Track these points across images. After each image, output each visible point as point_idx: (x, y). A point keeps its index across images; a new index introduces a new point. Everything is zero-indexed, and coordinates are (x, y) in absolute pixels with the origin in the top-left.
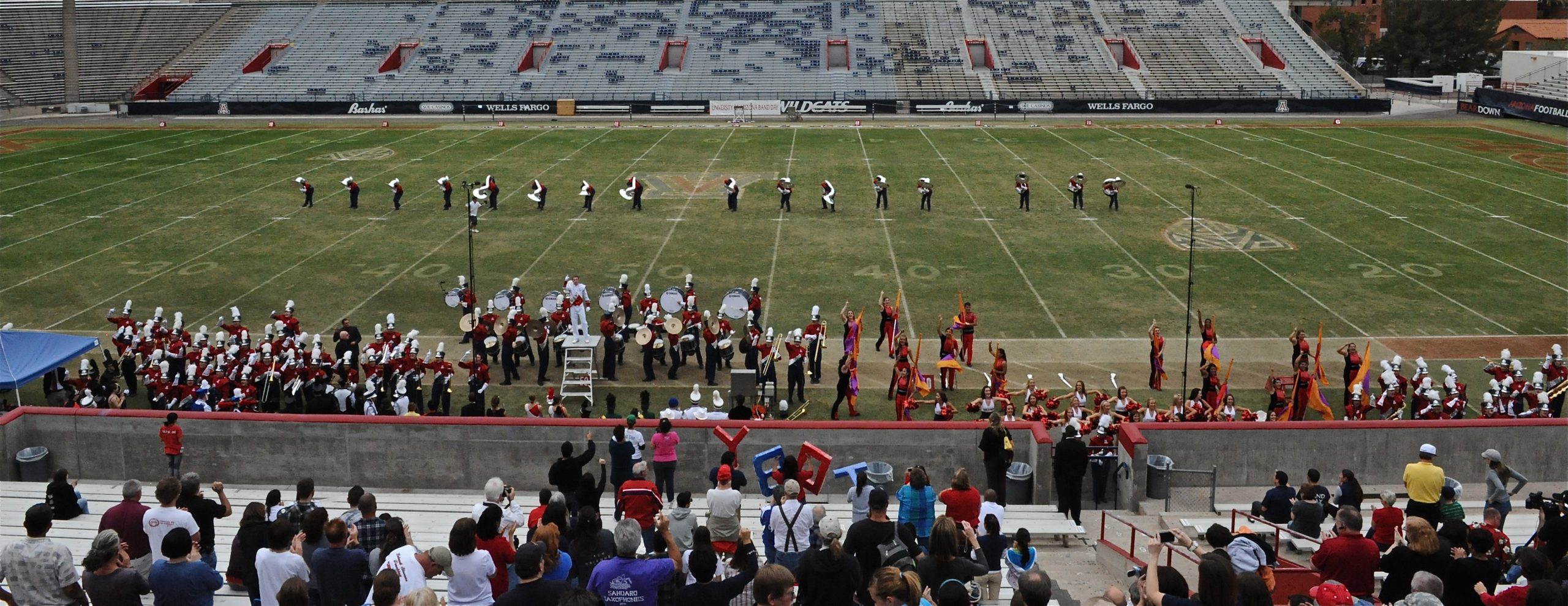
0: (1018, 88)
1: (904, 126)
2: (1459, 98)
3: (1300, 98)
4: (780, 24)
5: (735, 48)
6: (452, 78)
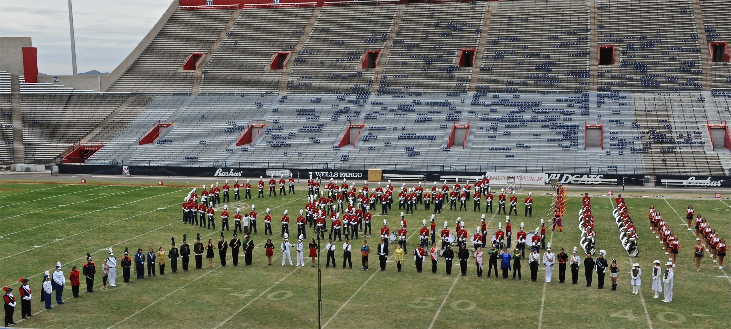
1: (650, 196)
4: (546, 111)
5: (508, 130)
6: (290, 151)
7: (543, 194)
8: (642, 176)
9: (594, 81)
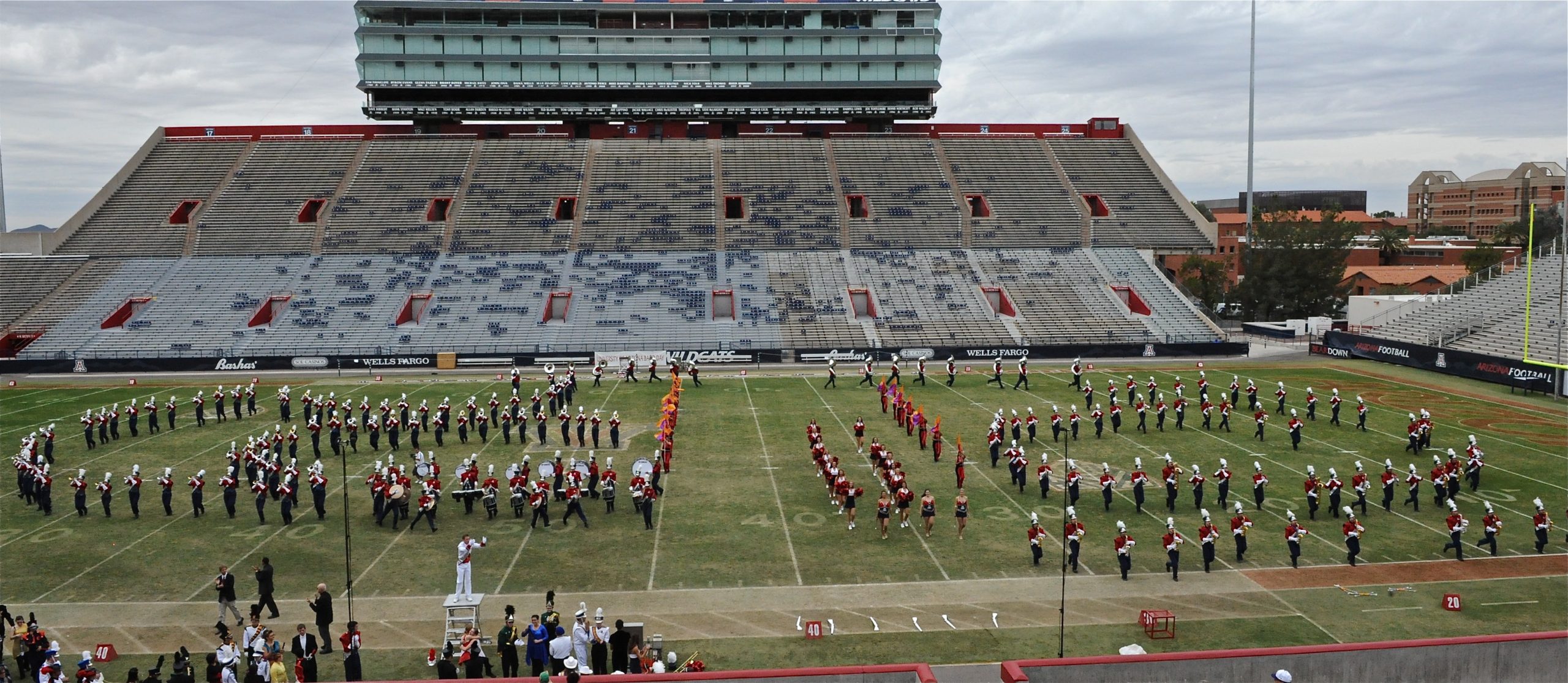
0: (900, 335)
1: (789, 375)
2: (1310, 341)
3: (1164, 341)
4: (665, 274)
5: (620, 298)
6: (326, 332)
8: (779, 351)
9: (721, 238)
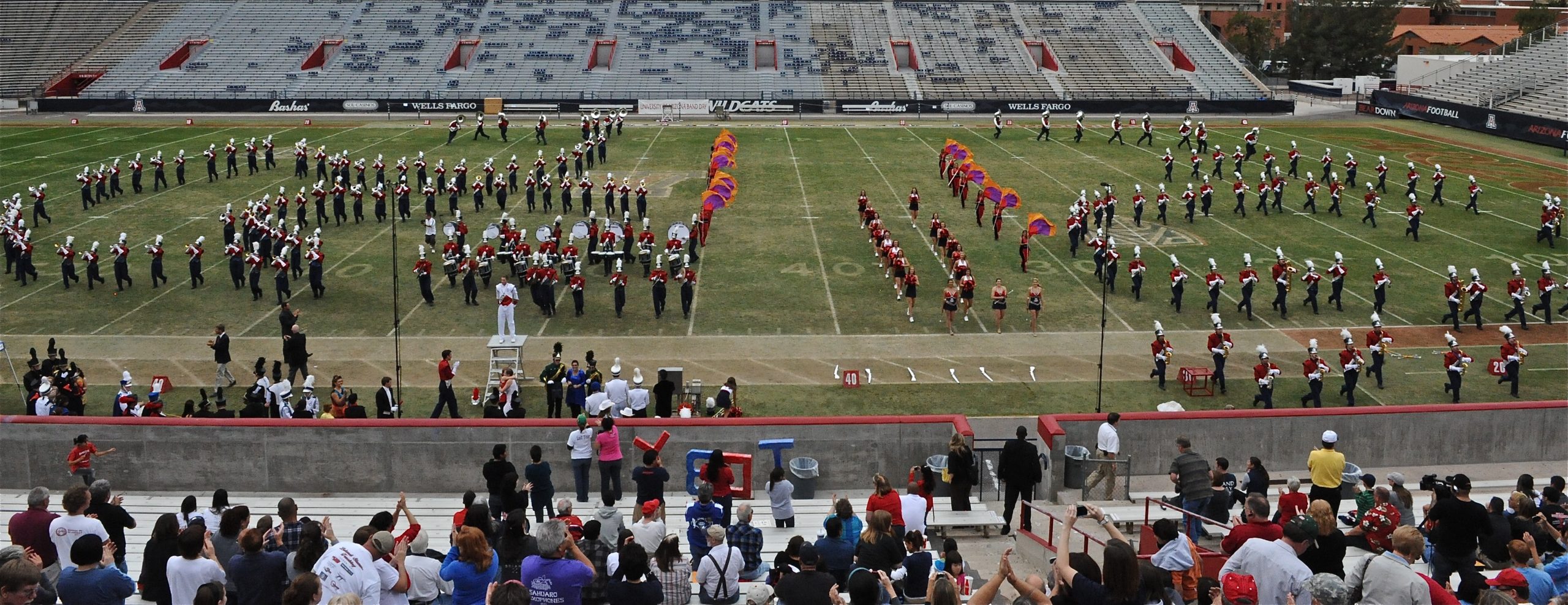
0: (941, 88)
1: (830, 125)
2: (1357, 100)
3: (1208, 98)
4: (709, 24)
5: (664, 47)
6: (376, 75)
7: (706, 125)
8: (821, 101)
